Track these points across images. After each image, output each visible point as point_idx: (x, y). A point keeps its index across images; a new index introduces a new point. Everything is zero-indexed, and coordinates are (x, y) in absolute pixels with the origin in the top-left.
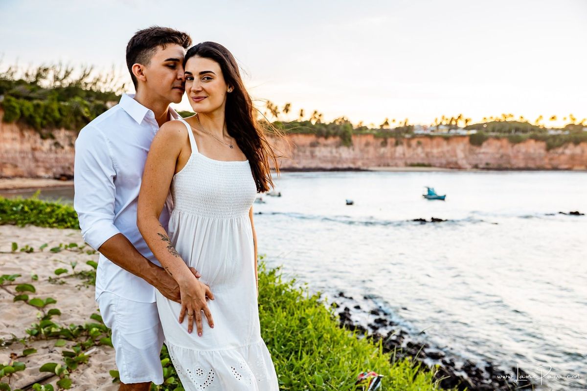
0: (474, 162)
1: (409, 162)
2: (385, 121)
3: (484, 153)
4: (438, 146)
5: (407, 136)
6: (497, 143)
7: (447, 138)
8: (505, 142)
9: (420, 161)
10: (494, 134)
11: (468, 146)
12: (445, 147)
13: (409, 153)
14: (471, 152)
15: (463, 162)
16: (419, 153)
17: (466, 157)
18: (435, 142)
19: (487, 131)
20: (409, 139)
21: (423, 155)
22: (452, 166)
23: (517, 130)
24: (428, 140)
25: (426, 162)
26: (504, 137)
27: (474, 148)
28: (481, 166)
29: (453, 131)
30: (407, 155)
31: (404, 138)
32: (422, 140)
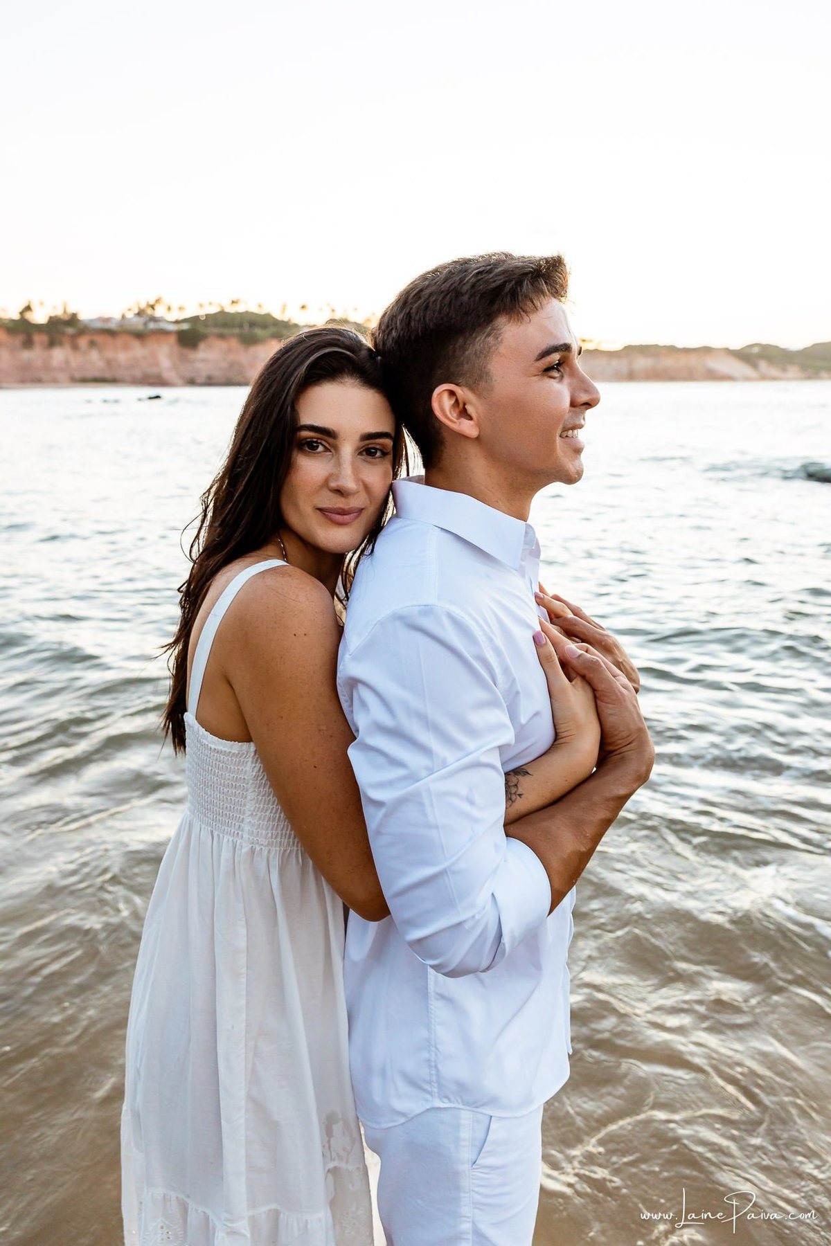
0: (188, 375)
1: (77, 375)
2: (27, 305)
3: (203, 360)
4: (126, 347)
5: (70, 331)
6: (221, 345)
7: (140, 336)
8: (234, 343)
9: (98, 374)
10: (216, 331)
11: (176, 349)
12: (138, 350)
13: (75, 360)
14: (183, 359)
15: (169, 375)
16: (95, 360)
17: (175, 367)
18: (120, 341)
19: (206, 326)
20: (74, 337)
21: (101, 364)
22: (151, 381)
23: (253, 324)
24: (108, 339)
25: (107, 375)
26: (233, 335)
27: (186, 351)
28: (199, 380)
29: (152, 326)
30: (73, 364)
31: (63, 334)
32: (99, 339)
